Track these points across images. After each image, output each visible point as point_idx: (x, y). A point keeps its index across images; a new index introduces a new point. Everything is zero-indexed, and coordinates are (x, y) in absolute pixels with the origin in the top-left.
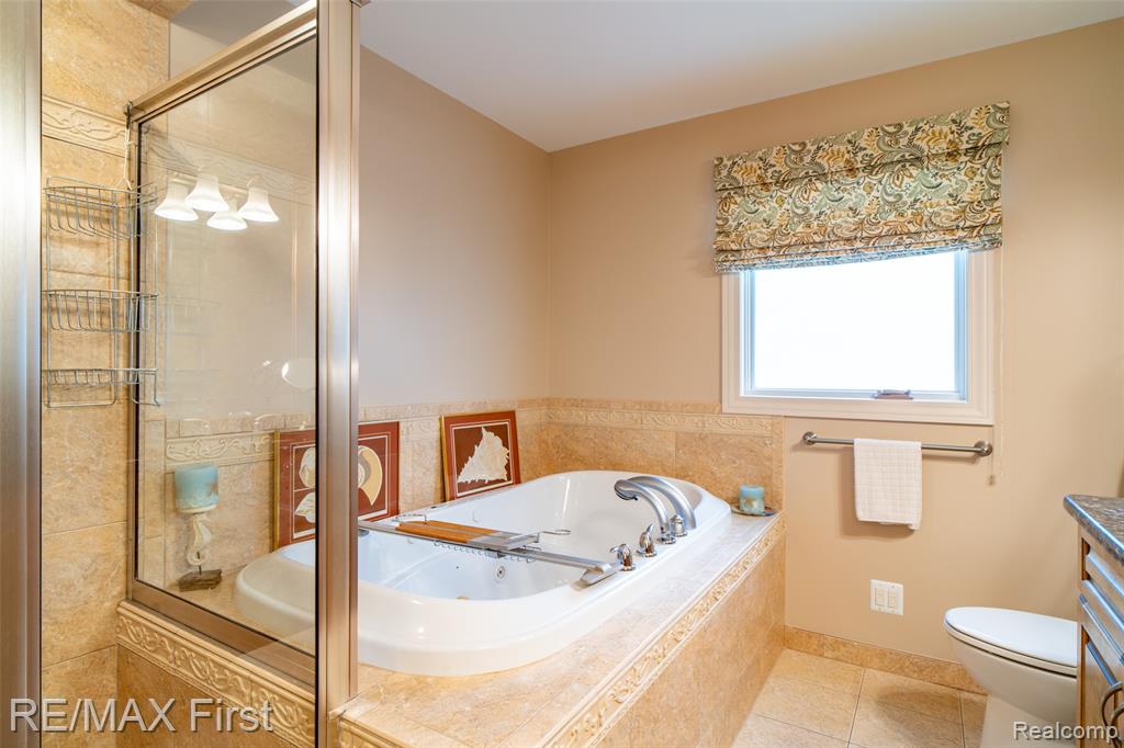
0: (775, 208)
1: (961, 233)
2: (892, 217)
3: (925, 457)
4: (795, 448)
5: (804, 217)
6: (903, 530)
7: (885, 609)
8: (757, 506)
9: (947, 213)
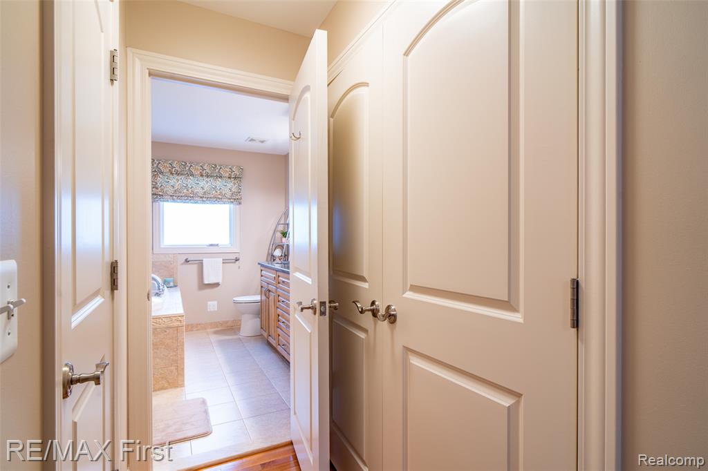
0: (176, 182)
1: (232, 200)
2: (214, 192)
3: (223, 263)
4: (182, 264)
5: (186, 187)
6: (217, 285)
7: (212, 310)
8: (172, 284)
9: (229, 194)
